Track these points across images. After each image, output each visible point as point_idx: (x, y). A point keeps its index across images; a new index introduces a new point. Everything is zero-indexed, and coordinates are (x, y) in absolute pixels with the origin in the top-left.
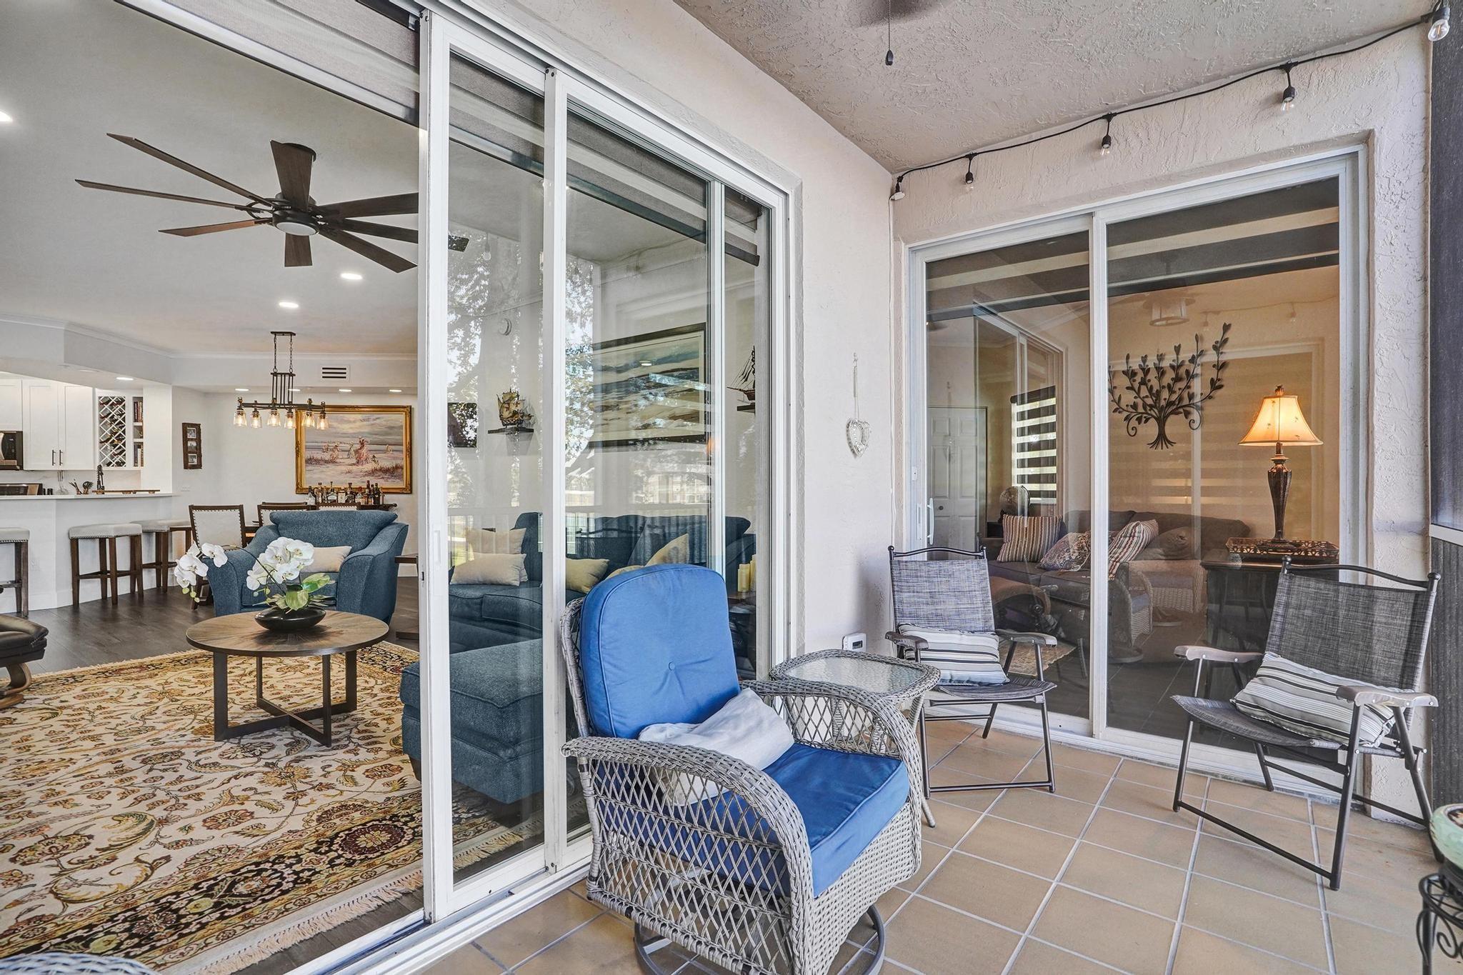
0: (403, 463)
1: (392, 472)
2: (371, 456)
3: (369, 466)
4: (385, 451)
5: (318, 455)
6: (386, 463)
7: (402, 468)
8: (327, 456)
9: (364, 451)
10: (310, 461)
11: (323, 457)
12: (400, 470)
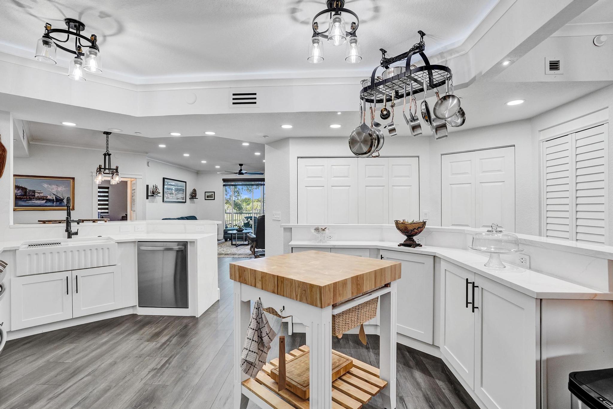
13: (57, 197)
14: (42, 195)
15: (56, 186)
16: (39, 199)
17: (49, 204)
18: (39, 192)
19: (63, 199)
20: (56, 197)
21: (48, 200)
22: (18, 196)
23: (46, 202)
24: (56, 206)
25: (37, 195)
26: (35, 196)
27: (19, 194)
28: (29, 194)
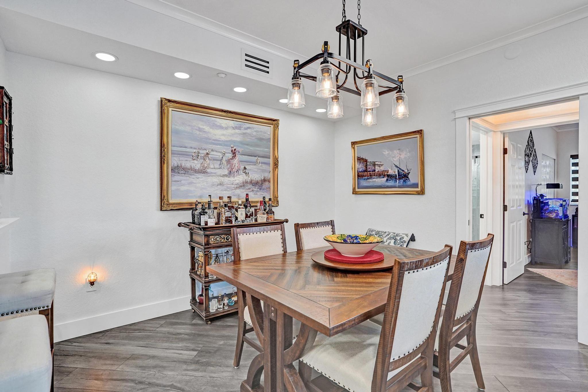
0: (271, 176)
1: (259, 184)
2: (242, 167)
3: (240, 178)
4: (255, 163)
5: (188, 163)
6: (256, 176)
7: (269, 182)
8: (197, 164)
9: (235, 161)
10: (176, 169)
11: (193, 165)
12: (267, 183)
13: (400, 170)
14: (382, 168)
15: (398, 151)
16: (381, 175)
17: (391, 183)
18: (379, 163)
19: (408, 174)
20: (398, 171)
21: (390, 177)
22: (360, 173)
23: (387, 180)
24: (399, 187)
25: (377, 169)
26: (375, 171)
27: (360, 170)
28: (369, 169)
